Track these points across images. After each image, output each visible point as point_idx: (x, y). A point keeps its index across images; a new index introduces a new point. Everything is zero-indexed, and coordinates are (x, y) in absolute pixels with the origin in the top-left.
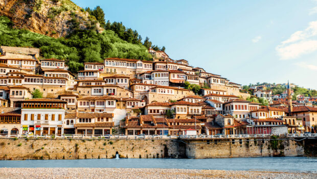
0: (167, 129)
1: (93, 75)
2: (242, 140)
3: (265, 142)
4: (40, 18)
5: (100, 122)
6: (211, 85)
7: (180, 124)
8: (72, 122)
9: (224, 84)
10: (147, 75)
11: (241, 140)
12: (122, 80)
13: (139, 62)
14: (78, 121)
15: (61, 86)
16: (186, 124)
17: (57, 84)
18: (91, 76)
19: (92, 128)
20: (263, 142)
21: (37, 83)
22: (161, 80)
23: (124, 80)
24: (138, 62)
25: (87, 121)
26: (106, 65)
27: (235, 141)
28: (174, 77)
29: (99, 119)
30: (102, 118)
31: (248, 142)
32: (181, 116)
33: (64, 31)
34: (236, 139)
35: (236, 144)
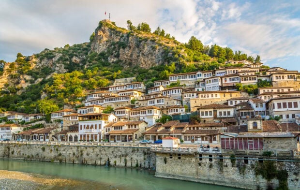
0: (181, 134)
1: (157, 90)
2: (213, 156)
3: (249, 162)
4: (145, 56)
5: (131, 128)
6: (273, 83)
7: (200, 128)
8: (109, 129)
9: (293, 80)
10: (202, 83)
11: (211, 156)
12: (175, 91)
13: (199, 73)
14: (113, 129)
15: (127, 102)
16: (206, 129)
17: (124, 100)
18: (156, 91)
19: (120, 135)
20: (246, 162)
21: (112, 101)
22: (212, 86)
23: (177, 90)
24: (197, 74)
25: (119, 129)
26: (170, 81)
27: (203, 156)
28: (226, 80)
29: (129, 126)
30: (132, 126)
31: (221, 160)
32: (206, 120)
33: (159, 61)
34: (204, 154)
35: (204, 161)
